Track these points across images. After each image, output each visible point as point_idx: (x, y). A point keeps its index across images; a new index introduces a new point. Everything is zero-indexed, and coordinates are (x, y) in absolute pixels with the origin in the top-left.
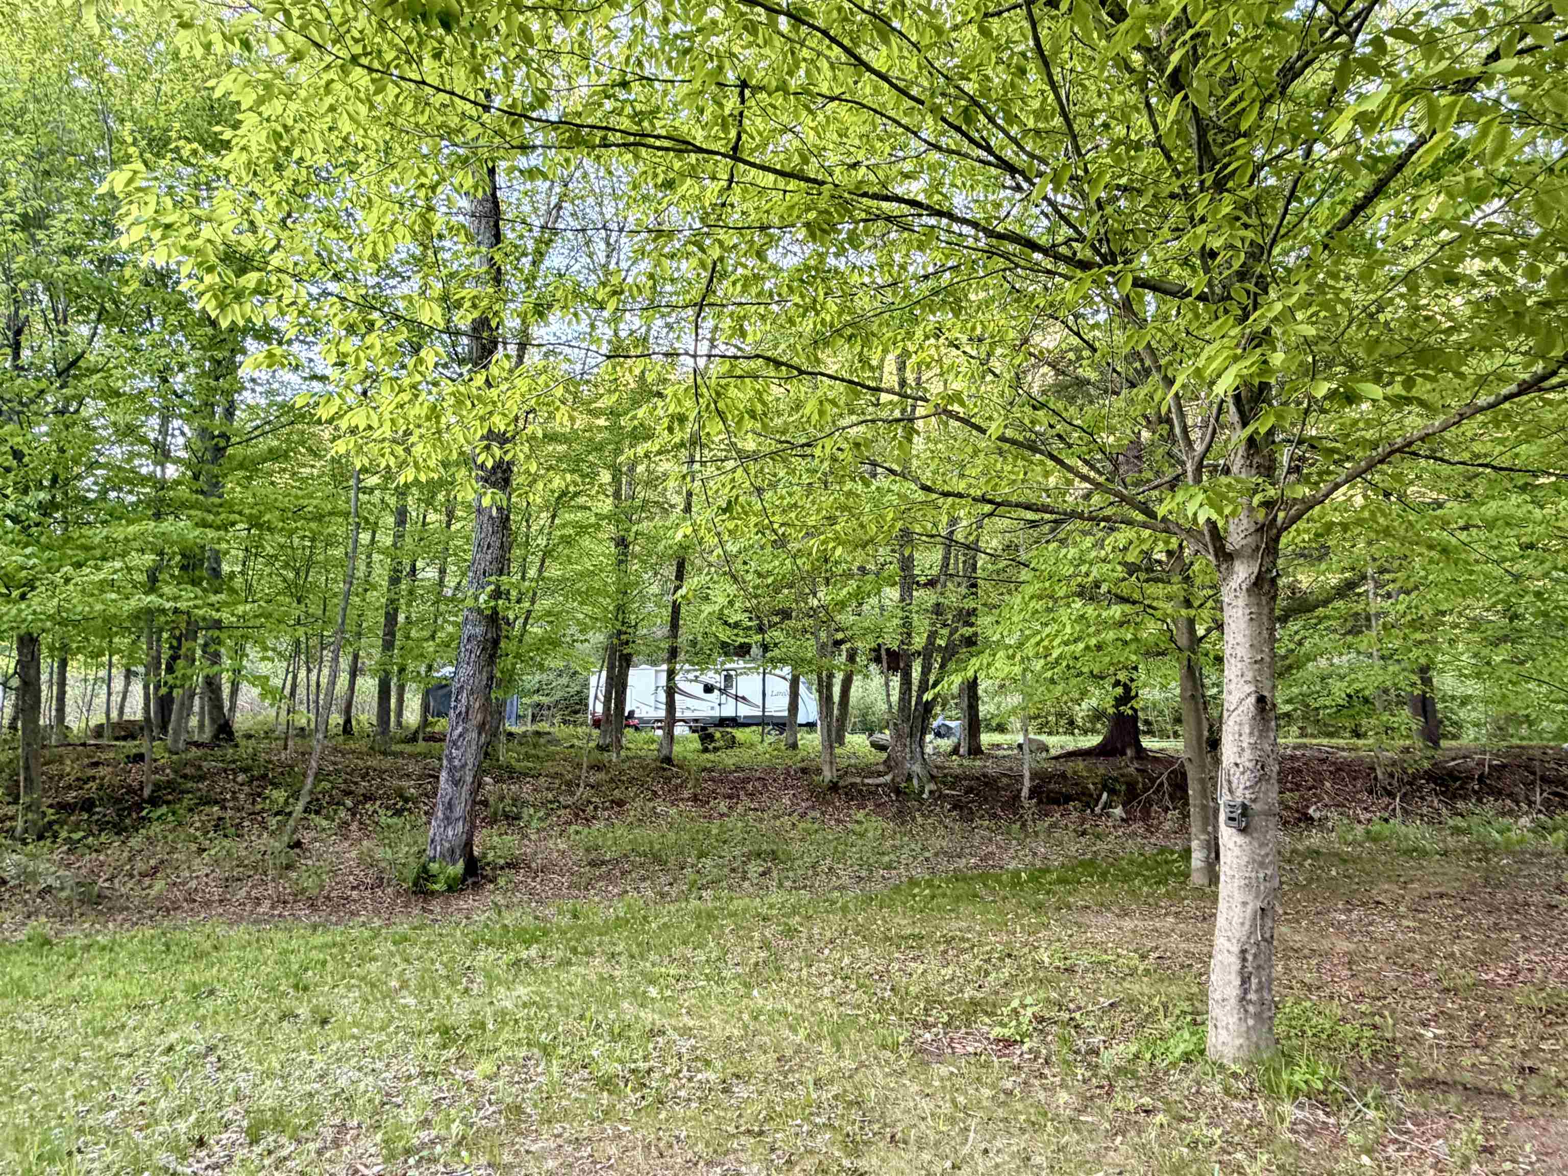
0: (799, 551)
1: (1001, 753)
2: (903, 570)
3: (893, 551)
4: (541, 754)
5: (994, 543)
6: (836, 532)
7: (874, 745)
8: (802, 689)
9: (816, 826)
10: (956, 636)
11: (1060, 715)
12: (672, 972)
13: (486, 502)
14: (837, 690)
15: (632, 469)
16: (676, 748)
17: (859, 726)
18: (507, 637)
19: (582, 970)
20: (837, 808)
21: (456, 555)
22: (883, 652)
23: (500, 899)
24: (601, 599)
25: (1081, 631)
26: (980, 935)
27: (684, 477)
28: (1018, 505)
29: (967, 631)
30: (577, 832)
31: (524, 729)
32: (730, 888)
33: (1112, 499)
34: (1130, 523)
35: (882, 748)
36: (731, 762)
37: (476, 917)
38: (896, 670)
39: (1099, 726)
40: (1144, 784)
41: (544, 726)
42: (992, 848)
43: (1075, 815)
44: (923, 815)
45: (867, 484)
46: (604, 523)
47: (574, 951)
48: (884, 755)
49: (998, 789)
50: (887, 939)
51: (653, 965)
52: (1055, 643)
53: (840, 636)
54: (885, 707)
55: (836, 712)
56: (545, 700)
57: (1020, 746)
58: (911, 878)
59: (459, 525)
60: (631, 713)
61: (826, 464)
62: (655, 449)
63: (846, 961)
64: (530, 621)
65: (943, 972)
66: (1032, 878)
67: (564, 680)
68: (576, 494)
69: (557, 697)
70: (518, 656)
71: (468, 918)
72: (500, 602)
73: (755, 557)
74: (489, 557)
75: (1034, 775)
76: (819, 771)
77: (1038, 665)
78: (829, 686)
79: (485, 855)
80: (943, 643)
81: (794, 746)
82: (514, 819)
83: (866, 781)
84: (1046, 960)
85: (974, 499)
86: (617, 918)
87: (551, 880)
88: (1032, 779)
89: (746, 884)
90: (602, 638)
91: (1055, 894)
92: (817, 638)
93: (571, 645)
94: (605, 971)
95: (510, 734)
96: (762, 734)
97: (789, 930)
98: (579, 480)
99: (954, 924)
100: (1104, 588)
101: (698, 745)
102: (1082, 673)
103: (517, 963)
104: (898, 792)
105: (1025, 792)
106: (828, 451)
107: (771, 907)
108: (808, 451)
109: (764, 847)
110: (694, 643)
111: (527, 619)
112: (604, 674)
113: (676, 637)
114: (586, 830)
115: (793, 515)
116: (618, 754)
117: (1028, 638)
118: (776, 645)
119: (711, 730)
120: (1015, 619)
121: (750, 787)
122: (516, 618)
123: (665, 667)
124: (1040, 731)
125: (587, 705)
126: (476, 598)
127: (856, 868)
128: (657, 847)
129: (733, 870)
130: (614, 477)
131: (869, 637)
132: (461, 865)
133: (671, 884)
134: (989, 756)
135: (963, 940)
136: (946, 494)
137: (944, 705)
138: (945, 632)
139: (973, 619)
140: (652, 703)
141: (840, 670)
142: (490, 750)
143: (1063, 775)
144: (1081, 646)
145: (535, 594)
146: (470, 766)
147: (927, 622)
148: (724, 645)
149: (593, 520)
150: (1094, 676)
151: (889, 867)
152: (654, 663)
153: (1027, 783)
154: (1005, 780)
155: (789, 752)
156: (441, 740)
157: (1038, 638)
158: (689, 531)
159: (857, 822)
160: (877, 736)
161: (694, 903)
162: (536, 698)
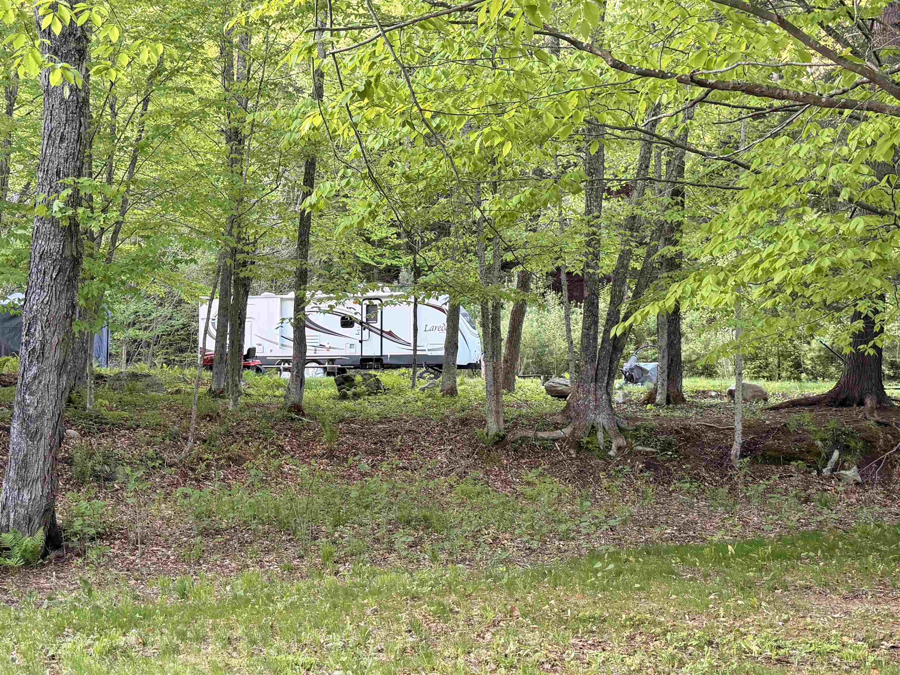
0: (459, 148)
1: (708, 401)
2: (590, 174)
3: (578, 149)
4: (141, 401)
5: (708, 139)
6: (505, 123)
7: (550, 391)
8: (463, 323)
9: (478, 488)
10: (655, 257)
11: (782, 356)
12: (301, 660)
13: (55, 79)
14: (505, 325)
15: (246, 39)
16: (308, 394)
17: (532, 368)
18: (91, 255)
19: (192, 659)
20: (504, 468)
21: (20, 149)
22: (563, 277)
23: (90, 575)
24: (210, 209)
25: (812, 250)
26: (675, 618)
27: (310, 50)
28: (735, 88)
29: (669, 251)
30: (186, 496)
31: (116, 370)
32: (373, 562)
33: (858, 78)
34: (880, 109)
35: (561, 395)
36: (375, 411)
37: (60, 598)
38: (579, 299)
39: (832, 369)
40: (886, 440)
41: (142, 367)
42: (694, 516)
43: (797, 478)
44: (609, 476)
45: (544, 60)
46: (209, 110)
47: (182, 636)
48: (563, 404)
49: (702, 445)
50: (561, 621)
51: (279, 652)
52: (778, 265)
53: (509, 257)
54: (564, 345)
55: (504, 350)
56: (144, 335)
57: (731, 393)
58: (592, 551)
59: (23, 111)
60: (252, 351)
61: (492, 33)
62: (274, 13)
63: (512, 647)
64: (120, 236)
65: (628, 661)
66: (741, 552)
67: (167, 310)
68: (175, 72)
69: (158, 331)
70: (107, 279)
71: (50, 599)
72: (80, 210)
73: (404, 156)
74: (62, 153)
75: (747, 428)
76: (482, 422)
77: (756, 293)
78: (496, 319)
79: (70, 523)
80: (638, 266)
81: (452, 392)
82: (106, 479)
83: (540, 434)
84: (755, 649)
85: (680, 80)
86: (235, 597)
87: (154, 553)
88: (744, 434)
89: (392, 557)
90: (213, 258)
91: (768, 571)
92: (481, 258)
93: (174, 268)
94: (219, 660)
95: (100, 377)
96: (413, 379)
97: (444, 611)
98: (176, 53)
99: (644, 606)
100: (844, 195)
101: (334, 390)
102: (812, 303)
103: (112, 650)
104: (579, 447)
105: (736, 449)
106: (494, 16)
107: (422, 583)
108: (470, 16)
109: (415, 512)
110: (328, 265)
111: (116, 233)
112: (216, 303)
113: (304, 256)
114: (197, 493)
115: (449, 101)
116: (235, 401)
117: (744, 259)
118: (431, 268)
119: (350, 373)
120: (729, 236)
121: (398, 441)
122: (102, 231)
123: (292, 295)
124: (757, 375)
125: (195, 341)
126: (49, 206)
127: (526, 538)
128: (284, 512)
129: (377, 540)
130: (222, 50)
131: (546, 257)
132: (40, 536)
133: (301, 557)
134: (692, 405)
135: (654, 623)
136: (645, 74)
137: (638, 344)
138: (641, 251)
139: (677, 236)
140: (278, 339)
141: (509, 299)
142: (74, 395)
143: (784, 429)
144: (811, 268)
145: (125, 201)
146: (48, 416)
147: (618, 239)
148: (366, 268)
149: (196, 106)
150: (829, 307)
151: (565, 537)
152: (279, 290)
153: (738, 439)
154: (711, 435)
155: (447, 399)
156: (11, 384)
157: (757, 258)
158: (318, 121)
159: (528, 483)
160: (555, 380)
161: (329, 579)
162: (132, 332)
